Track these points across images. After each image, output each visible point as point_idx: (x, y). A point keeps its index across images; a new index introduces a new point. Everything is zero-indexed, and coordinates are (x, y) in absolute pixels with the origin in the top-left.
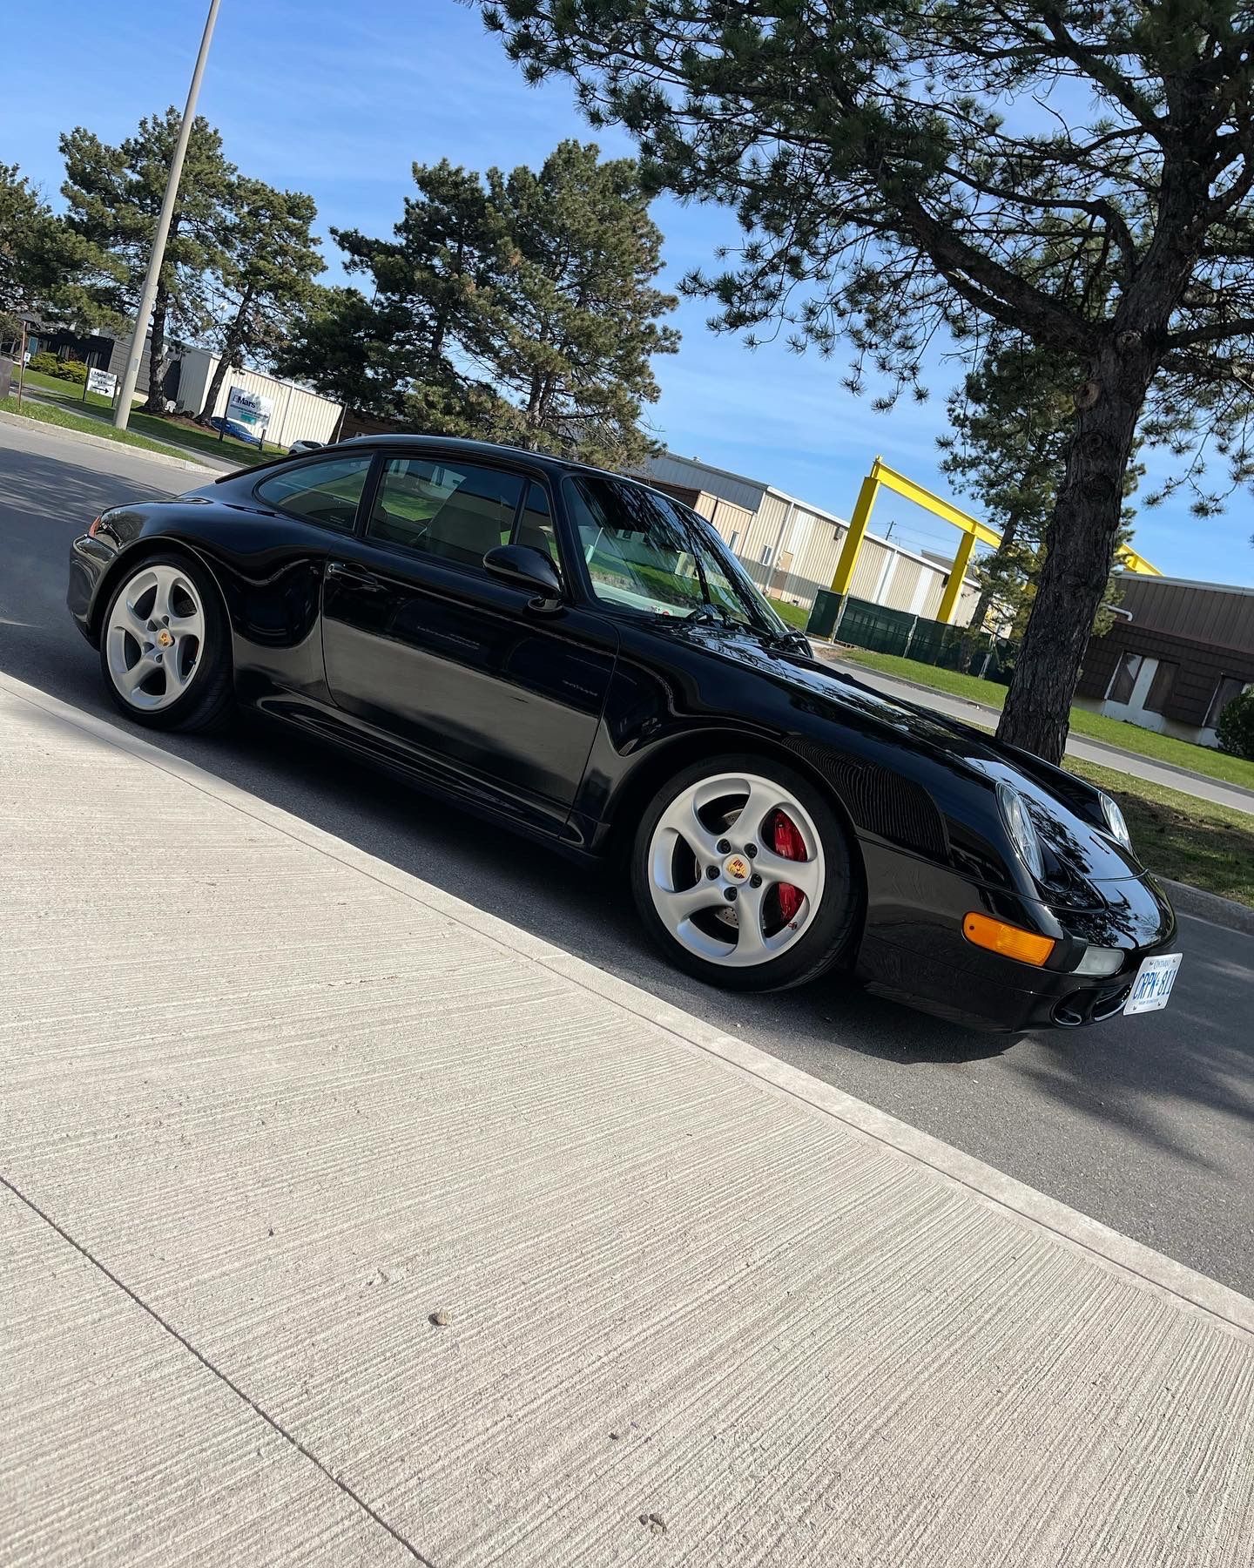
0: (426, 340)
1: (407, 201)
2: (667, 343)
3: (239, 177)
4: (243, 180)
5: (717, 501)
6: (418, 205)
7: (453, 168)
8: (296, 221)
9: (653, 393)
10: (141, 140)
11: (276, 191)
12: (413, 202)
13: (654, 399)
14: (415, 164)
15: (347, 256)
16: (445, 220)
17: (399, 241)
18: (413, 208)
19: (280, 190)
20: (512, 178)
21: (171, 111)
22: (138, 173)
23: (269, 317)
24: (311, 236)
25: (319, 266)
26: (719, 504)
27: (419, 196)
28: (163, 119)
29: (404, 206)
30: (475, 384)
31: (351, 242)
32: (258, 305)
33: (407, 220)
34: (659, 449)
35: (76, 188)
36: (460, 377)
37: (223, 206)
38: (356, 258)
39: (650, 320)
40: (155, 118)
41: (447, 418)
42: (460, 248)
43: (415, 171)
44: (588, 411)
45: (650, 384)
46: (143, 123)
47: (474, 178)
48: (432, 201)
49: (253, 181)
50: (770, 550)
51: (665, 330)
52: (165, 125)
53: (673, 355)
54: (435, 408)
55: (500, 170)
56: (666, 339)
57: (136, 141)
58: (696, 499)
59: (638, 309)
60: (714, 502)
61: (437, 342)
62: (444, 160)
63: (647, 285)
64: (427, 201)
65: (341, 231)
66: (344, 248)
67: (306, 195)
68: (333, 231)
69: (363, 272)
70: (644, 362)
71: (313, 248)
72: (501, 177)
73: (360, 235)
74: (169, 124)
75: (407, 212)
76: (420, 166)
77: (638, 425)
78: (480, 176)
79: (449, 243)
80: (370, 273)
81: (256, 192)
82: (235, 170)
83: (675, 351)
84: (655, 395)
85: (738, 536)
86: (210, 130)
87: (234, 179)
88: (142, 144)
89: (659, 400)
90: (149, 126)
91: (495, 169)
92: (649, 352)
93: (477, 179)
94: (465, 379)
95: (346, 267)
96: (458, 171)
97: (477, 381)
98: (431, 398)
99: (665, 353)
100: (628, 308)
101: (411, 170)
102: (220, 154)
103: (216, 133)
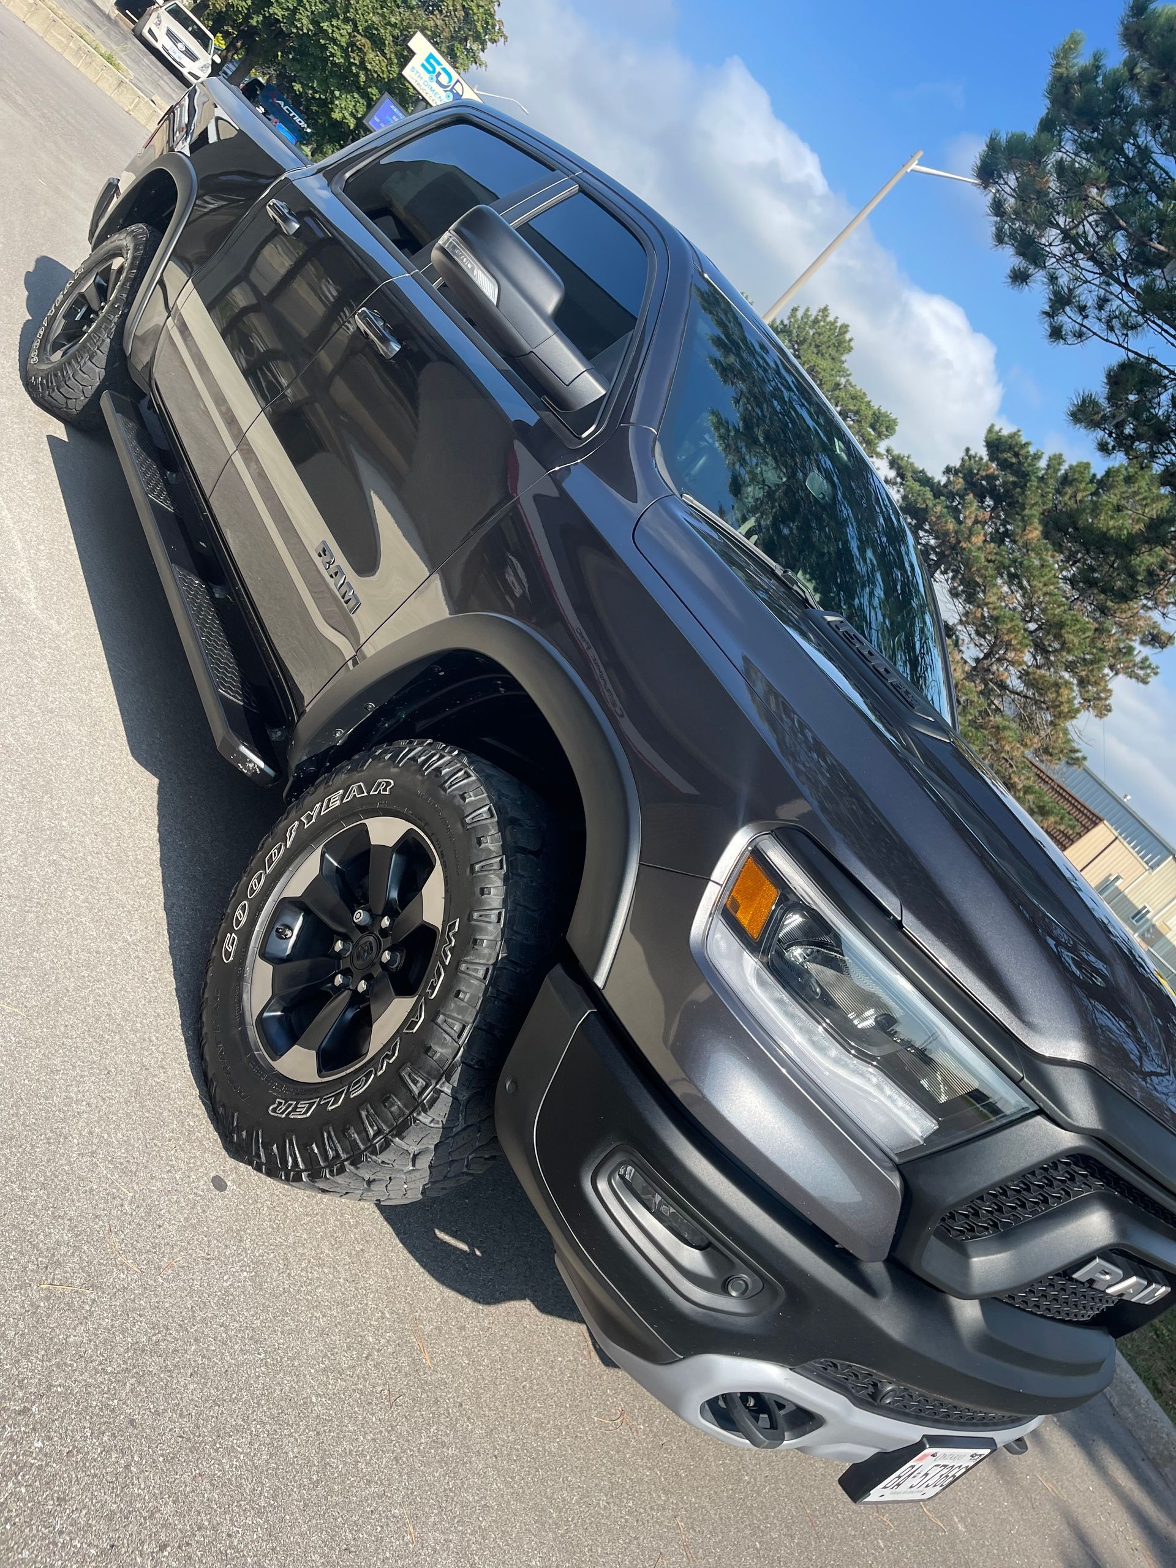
1: (968, 450)
2: (1141, 673)
3: (848, 381)
4: (850, 384)
5: (1116, 838)
6: (976, 458)
7: (1023, 440)
8: (873, 433)
9: (1103, 710)
10: (786, 322)
11: (872, 404)
12: (972, 452)
13: (1100, 715)
14: (992, 426)
15: (891, 474)
17: (941, 479)
18: (970, 457)
19: (875, 404)
20: (1071, 467)
21: (824, 310)
24: (877, 450)
26: (1117, 841)
27: (980, 452)
28: (813, 313)
29: (962, 454)
31: (900, 465)
33: (959, 466)
34: (1078, 759)
38: (898, 477)
39: (1136, 645)
40: (807, 310)
43: (990, 430)
44: (1030, 693)
45: (1104, 700)
46: (795, 310)
47: (1037, 457)
48: (990, 460)
49: (858, 389)
50: (1149, 910)
51: (1146, 659)
52: (813, 318)
53: (1141, 685)
55: (1064, 457)
56: (1141, 668)
57: (782, 321)
58: (1096, 824)
59: (1127, 630)
60: (1113, 837)
62: (1018, 432)
63: (1150, 613)
64: (986, 458)
65: (897, 454)
66: (892, 467)
67: (894, 417)
68: (893, 453)
72: (1060, 464)
73: (911, 460)
74: (817, 319)
75: (963, 460)
76: (997, 428)
77: (1070, 726)
78: (1044, 456)
81: (854, 398)
82: (849, 375)
83: (1145, 682)
85: (1120, 881)
86: (848, 336)
87: (843, 381)
88: (786, 326)
89: (1105, 718)
90: (799, 314)
91: (1061, 455)
92: (1117, 672)
93: (1041, 458)
96: (1027, 444)
99: (1134, 680)
100: (1119, 625)
101: (988, 428)
102: (843, 358)
103: (850, 340)
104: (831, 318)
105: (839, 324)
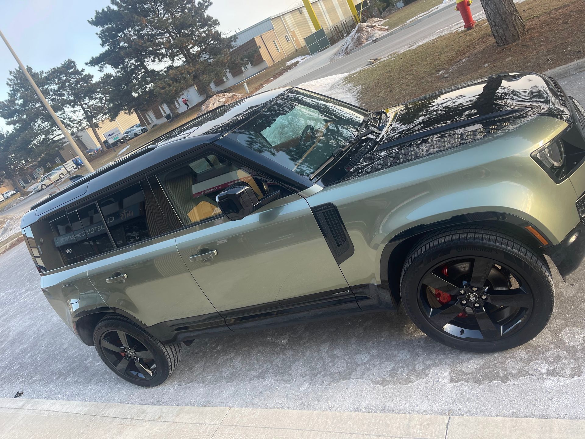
0: (141, 69)
1: (97, 34)
2: (207, 4)
3: (46, 73)
4: (47, 72)
5: (261, 36)
6: (101, 32)
7: (100, 11)
8: (72, 70)
10: (11, 89)
12: (99, 33)
13: (218, 24)
14: (88, 21)
15: (97, 68)
16: (112, 29)
17: (107, 48)
18: (100, 34)
19: (59, 66)
21: (11, 72)
22: (21, 99)
23: (92, 105)
24: (80, 70)
25: (90, 77)
27: (99, 29)
28: (11, 77)
29: (98, 37)
30: (166, 69)
31: (94, 62)
32: (86, 104)
33: (102, 40)
35: (9, 120)
36: (160, 71)
37: (50, 86)
38: (100, 65)
40: (9, 79)
41: (171, 88)
42: (124, 33)
45: (213, 20)
46: (8, 84)
47: (109, 8)
48: (104, 27)
49: (50, 70)
50: (287, 35)
52: (13, 78)
53: (212, 5)
54: (165, 88)
56: (206, 2)
57: (11, 91)
58: (255, 41)
60: (260, 37)
61: (145, 67)
62: (96, 11)
64: (101, 29)
65: (88, 62)
66: (94, 66)
67: (67, 60)
68: (87, 64)
69: (106, 67)
70: (207, 15)
71: (84, 73)
73: (94, 57)
74: (14, 77)
75: (100, 37)
76: (90, 20)
77: (222, 36)
78: (110, 6)
79: (120, 35)
80: (107, 65)
81: (54, 72)
82: (43, 72)
83: (211, 3)
84: (217, 22)
85: (275, 41)
87: (45, 75)
88: (13, 90)
90: (10, 83)
92: (204, 11)
93: (110, 8)
94: (162, 71)
95: (100, 71)
96: (103, 10)
97: (166, 68)
98: (161, 86)
99: (209, 7)
101: (89, 23)
102: (34, 72)
103: (28, 67)
104: (15, 71)
105: (18, 69)
